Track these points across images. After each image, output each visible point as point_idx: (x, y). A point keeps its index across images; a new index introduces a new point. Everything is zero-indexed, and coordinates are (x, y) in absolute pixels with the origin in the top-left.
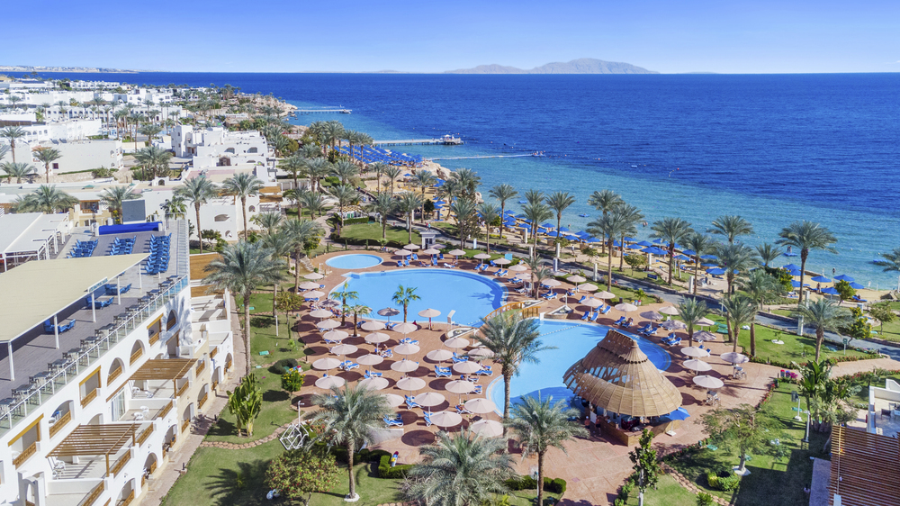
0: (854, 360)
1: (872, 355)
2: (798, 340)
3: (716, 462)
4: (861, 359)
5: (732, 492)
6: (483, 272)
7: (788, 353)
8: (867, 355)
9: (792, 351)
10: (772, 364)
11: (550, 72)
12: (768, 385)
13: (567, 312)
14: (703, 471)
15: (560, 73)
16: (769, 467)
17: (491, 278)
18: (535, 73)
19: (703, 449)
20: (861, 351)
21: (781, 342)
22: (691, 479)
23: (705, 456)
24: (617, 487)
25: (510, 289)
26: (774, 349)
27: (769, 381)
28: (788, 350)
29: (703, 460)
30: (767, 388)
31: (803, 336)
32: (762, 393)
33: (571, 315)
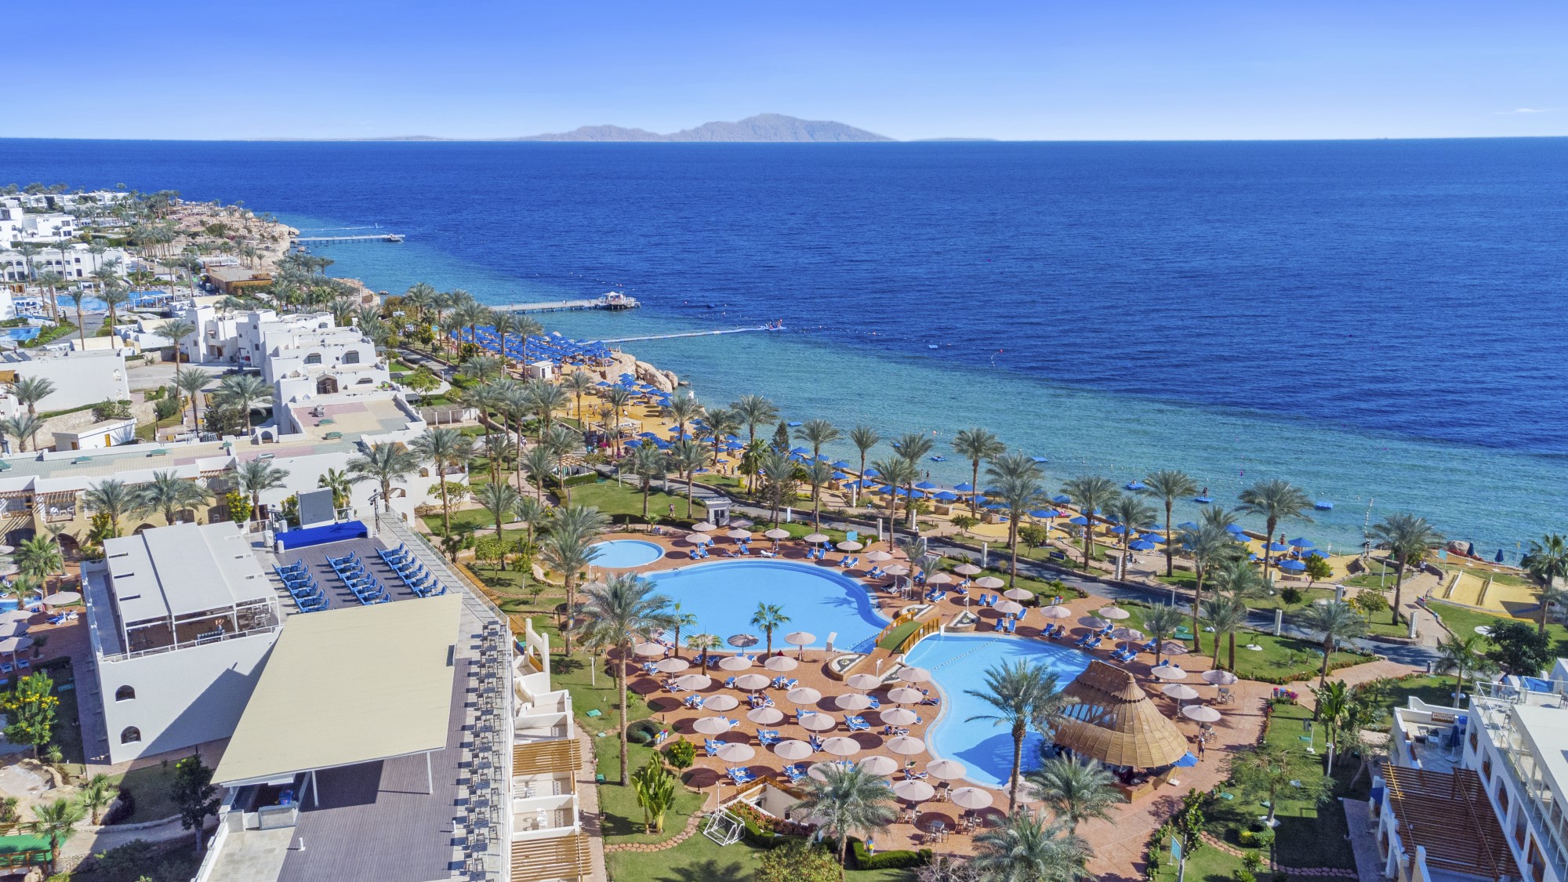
0: (1349, 665)
1: (1367, 658)
2: (1276, 642)
3: (1238, 814)
4: (1356, 664)
5: (1268, 848)
6: (820, 562)
7: (1272, 663)
8: (1362, 658)
9: (1275, 659)
10: (1257, 679)
11: (708, 138)
12: (1261, 709)
13: (973, 621)
14: (1227, 826)
15: (726, 140)
16: (1297, 814)
17: (838, 571)
18: (683, 140)
19: (1217, 799)
20: (1353, 652)
21: (1258, 648)
22: (1218, 836)
23: (1223, 807)
24: (1140, 854)
25: (876, 588)
26: (1253, 659)
27: (1261, 704)
28: (1269, 658)
29: (1221, 812)
30: (1261, 713)
31: (1281, 636)
32: (1260, 720)
33: (980, 627)
